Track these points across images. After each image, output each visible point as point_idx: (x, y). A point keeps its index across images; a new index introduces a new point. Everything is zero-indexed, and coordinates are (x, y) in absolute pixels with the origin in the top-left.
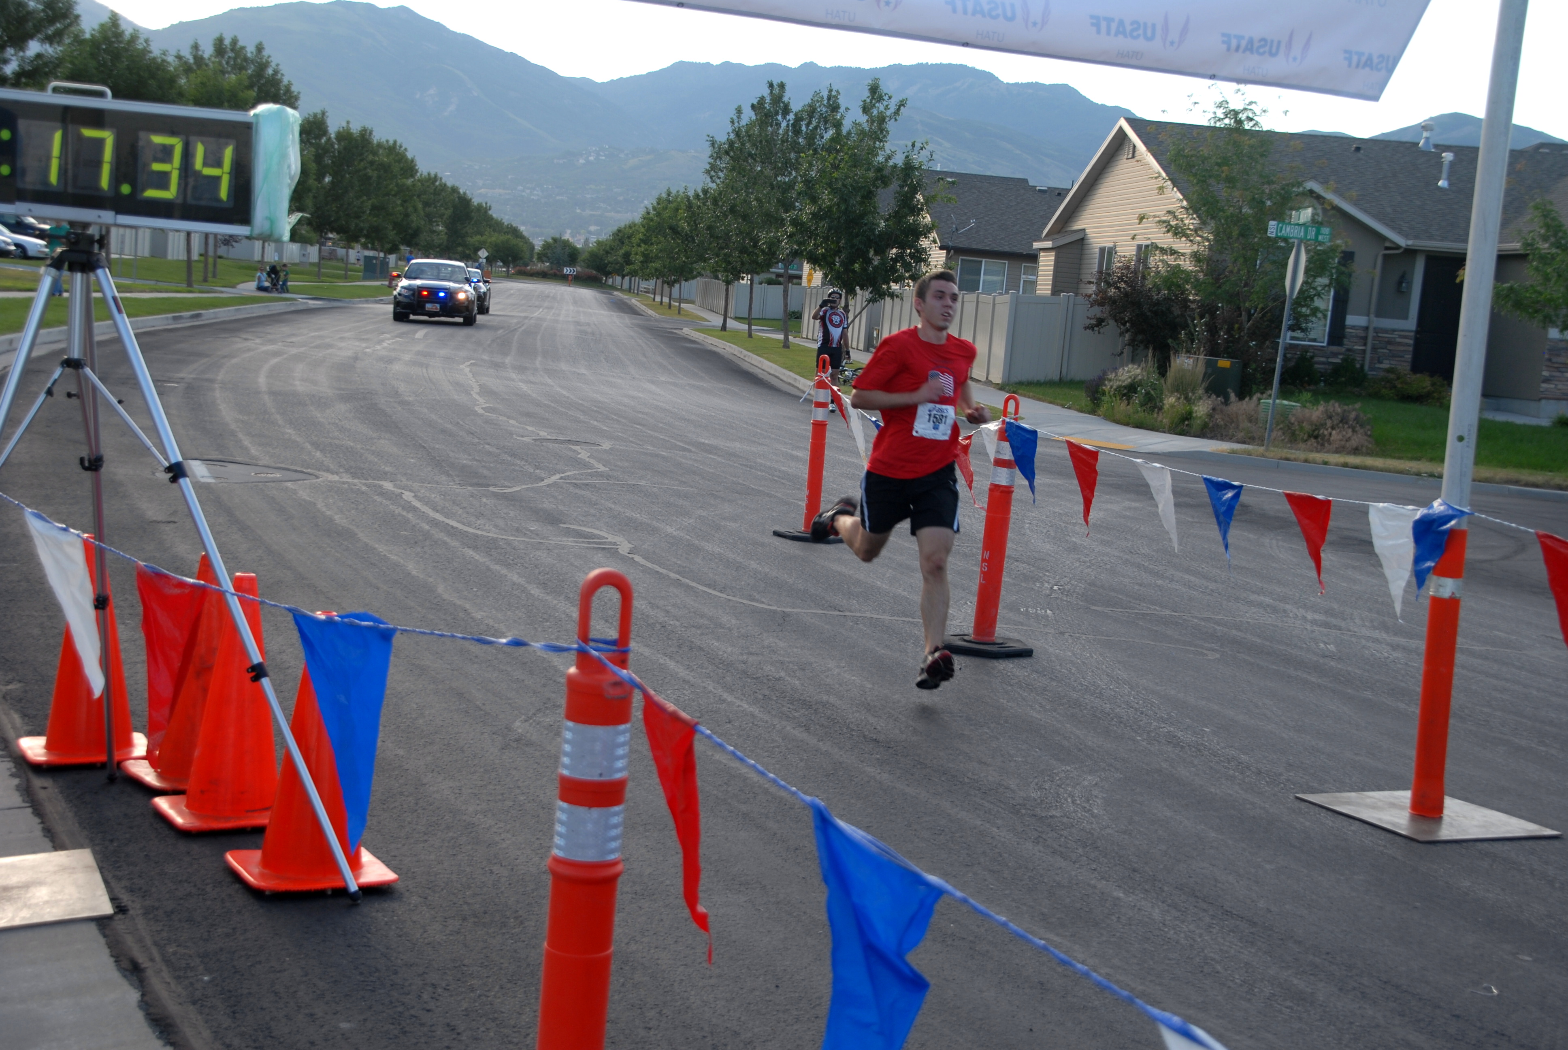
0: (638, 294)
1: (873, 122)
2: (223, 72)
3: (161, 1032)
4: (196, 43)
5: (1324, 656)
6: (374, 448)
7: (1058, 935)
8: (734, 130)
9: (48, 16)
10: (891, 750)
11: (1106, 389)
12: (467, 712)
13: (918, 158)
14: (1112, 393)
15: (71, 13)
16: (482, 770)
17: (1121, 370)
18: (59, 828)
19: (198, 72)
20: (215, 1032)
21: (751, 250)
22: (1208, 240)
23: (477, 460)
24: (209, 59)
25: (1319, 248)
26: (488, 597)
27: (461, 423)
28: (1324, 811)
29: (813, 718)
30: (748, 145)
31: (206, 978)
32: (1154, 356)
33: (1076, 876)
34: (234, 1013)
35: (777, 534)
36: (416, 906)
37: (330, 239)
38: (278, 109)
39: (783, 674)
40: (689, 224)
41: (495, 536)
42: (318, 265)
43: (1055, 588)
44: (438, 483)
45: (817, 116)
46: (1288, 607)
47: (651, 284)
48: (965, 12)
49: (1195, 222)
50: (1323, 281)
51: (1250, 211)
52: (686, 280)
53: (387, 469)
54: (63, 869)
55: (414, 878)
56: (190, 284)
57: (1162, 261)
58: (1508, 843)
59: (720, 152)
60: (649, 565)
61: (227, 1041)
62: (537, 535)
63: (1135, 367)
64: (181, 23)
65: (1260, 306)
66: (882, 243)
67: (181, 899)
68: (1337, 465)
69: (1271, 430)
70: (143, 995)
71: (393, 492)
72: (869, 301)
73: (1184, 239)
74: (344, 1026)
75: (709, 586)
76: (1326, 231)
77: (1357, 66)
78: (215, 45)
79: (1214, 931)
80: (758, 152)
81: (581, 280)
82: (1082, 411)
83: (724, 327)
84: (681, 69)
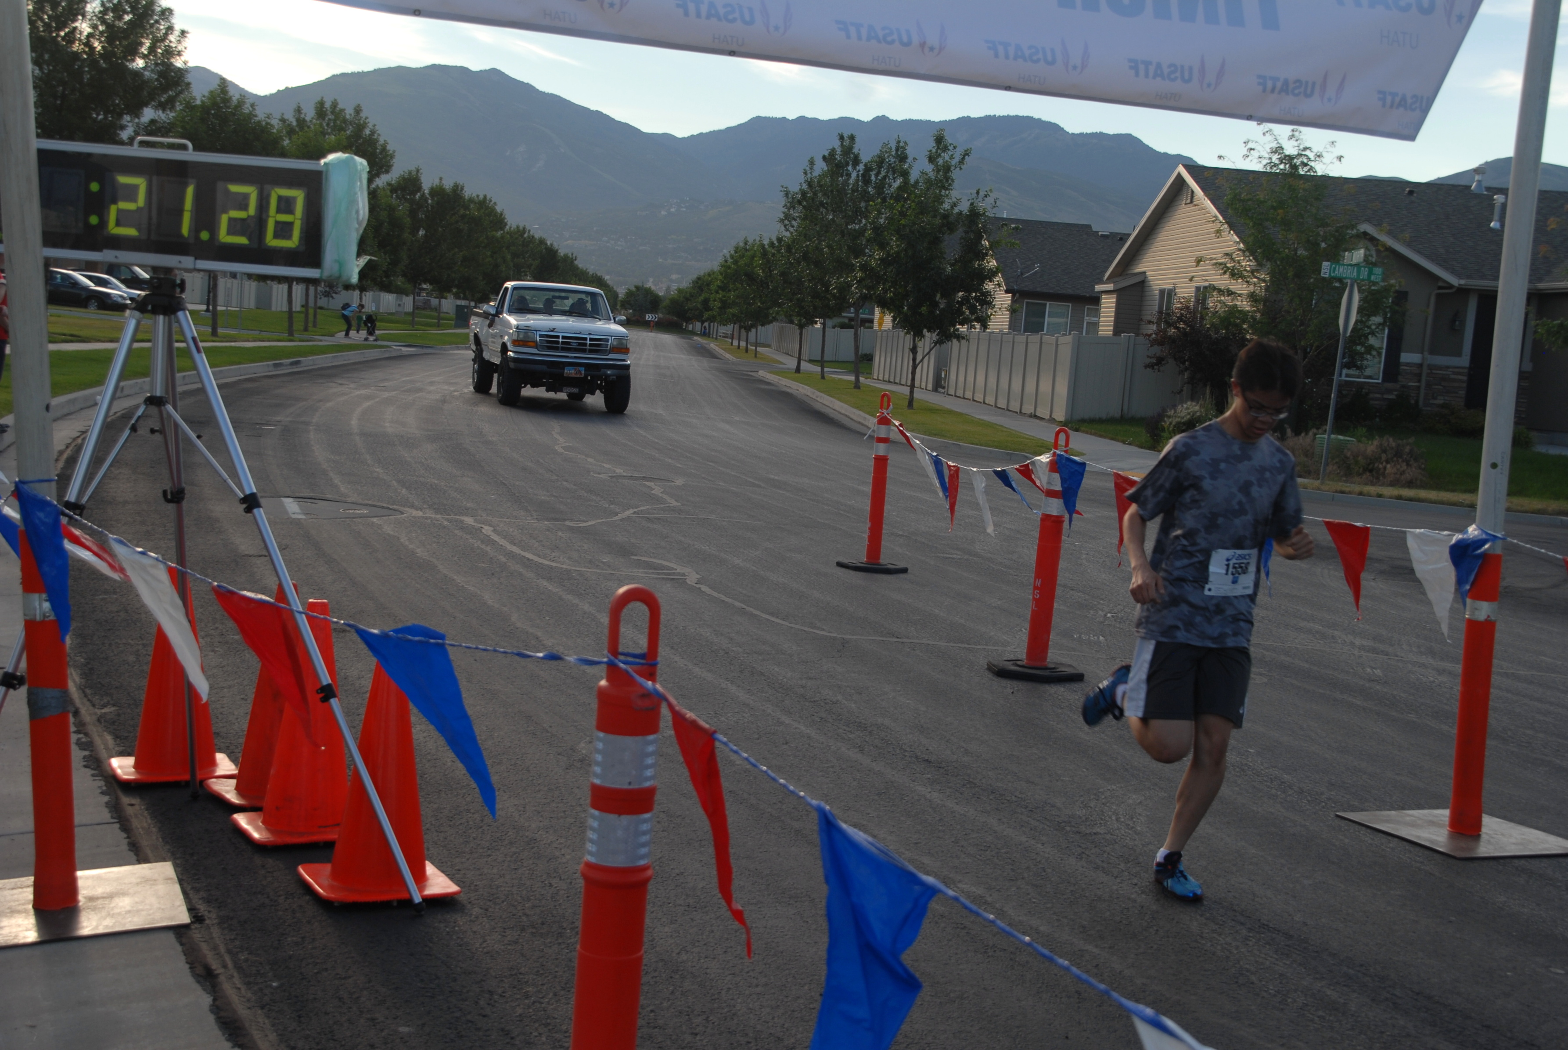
0: (716, 339)
1: (938, 171)
2: (324, 134)
3: (230, 1035)
4: (299, 107)
5: (1370, 680)
6: (457, 485)
7: (1096, 946)
8: (806, 181)
9: (161, 84)
10: (942, 770)
11: (1166, 425)
12: (534, 734)
13: (983, 205)
14: (1171, 429)
15: (183, 81)
16: (546, 788)
17: (1180, 407)
18: (145, 842)
19: (300, 133)
20: (280, 1035)
21: (823, 295)
22: (1264, 281)
23: (554, 496)
24: (311, 121)
25: (1373, 288)
26: (559, 625)
27: (541, 461)
28: (1364, 828)
29: (867, 739)
30: (820, 195)
31: (274, 984)
32: (1212, 393)
33: (1117, 890)
34: (299, 1017)
35: (840, 565)
36: (477, 917)
37: (424, 289)
38: (347, 158)
39: (840, 697)
40: (763, 272)
41: (569, 567)
42: (412, 314)
43: (1109, 615)
44: (516, 518)
45: (885, 166)
46: (1336, 633)
47: (728, 329)
48: (1007, 57)
49: (1251, 264)
50: (1377, 319)
51: (1305, 253)
52: (762, 325)
53: (468, 505)
54: (146, 881)
55: (476, 891)
56: (291, 333)
57: (1220, 302)
58: (1545, 860)
59: (793, 202)
60: (715, 594)
61: (292, 1043)
62: (609, 566)
63: (1194, 404)
64: (287, 88)
65: (1316, 344)
66: (949, 287)
67: (255, 909)
68: (1391, 497)
69: (1327, 464)
70: (215, 1000)
71: (473, 527)
72: (936, 343)
73: (1240, 280)
74: (403, 1029)
75: (772, 614)
76: (1378, 271)
77: (1392, 106)
78: (316, 108)
79: (1251, 943)
80: (829, 201)
81: (662, 326)
82: (1141, 447)
83: (798, 370)
84: (758, 124)
